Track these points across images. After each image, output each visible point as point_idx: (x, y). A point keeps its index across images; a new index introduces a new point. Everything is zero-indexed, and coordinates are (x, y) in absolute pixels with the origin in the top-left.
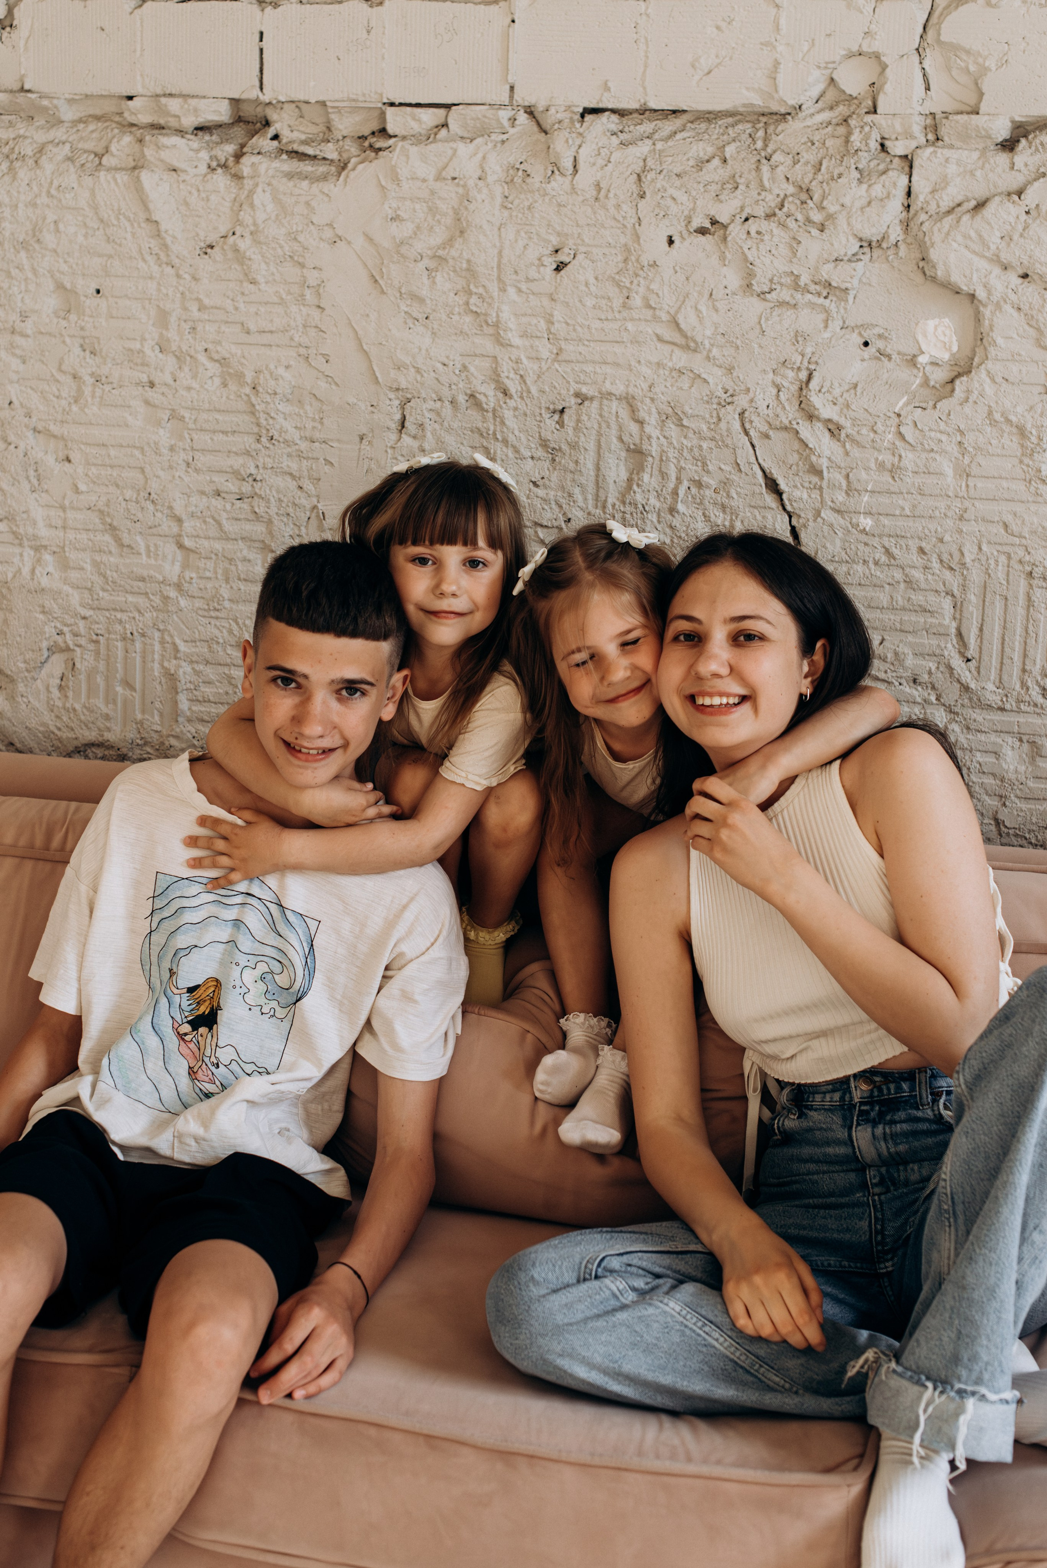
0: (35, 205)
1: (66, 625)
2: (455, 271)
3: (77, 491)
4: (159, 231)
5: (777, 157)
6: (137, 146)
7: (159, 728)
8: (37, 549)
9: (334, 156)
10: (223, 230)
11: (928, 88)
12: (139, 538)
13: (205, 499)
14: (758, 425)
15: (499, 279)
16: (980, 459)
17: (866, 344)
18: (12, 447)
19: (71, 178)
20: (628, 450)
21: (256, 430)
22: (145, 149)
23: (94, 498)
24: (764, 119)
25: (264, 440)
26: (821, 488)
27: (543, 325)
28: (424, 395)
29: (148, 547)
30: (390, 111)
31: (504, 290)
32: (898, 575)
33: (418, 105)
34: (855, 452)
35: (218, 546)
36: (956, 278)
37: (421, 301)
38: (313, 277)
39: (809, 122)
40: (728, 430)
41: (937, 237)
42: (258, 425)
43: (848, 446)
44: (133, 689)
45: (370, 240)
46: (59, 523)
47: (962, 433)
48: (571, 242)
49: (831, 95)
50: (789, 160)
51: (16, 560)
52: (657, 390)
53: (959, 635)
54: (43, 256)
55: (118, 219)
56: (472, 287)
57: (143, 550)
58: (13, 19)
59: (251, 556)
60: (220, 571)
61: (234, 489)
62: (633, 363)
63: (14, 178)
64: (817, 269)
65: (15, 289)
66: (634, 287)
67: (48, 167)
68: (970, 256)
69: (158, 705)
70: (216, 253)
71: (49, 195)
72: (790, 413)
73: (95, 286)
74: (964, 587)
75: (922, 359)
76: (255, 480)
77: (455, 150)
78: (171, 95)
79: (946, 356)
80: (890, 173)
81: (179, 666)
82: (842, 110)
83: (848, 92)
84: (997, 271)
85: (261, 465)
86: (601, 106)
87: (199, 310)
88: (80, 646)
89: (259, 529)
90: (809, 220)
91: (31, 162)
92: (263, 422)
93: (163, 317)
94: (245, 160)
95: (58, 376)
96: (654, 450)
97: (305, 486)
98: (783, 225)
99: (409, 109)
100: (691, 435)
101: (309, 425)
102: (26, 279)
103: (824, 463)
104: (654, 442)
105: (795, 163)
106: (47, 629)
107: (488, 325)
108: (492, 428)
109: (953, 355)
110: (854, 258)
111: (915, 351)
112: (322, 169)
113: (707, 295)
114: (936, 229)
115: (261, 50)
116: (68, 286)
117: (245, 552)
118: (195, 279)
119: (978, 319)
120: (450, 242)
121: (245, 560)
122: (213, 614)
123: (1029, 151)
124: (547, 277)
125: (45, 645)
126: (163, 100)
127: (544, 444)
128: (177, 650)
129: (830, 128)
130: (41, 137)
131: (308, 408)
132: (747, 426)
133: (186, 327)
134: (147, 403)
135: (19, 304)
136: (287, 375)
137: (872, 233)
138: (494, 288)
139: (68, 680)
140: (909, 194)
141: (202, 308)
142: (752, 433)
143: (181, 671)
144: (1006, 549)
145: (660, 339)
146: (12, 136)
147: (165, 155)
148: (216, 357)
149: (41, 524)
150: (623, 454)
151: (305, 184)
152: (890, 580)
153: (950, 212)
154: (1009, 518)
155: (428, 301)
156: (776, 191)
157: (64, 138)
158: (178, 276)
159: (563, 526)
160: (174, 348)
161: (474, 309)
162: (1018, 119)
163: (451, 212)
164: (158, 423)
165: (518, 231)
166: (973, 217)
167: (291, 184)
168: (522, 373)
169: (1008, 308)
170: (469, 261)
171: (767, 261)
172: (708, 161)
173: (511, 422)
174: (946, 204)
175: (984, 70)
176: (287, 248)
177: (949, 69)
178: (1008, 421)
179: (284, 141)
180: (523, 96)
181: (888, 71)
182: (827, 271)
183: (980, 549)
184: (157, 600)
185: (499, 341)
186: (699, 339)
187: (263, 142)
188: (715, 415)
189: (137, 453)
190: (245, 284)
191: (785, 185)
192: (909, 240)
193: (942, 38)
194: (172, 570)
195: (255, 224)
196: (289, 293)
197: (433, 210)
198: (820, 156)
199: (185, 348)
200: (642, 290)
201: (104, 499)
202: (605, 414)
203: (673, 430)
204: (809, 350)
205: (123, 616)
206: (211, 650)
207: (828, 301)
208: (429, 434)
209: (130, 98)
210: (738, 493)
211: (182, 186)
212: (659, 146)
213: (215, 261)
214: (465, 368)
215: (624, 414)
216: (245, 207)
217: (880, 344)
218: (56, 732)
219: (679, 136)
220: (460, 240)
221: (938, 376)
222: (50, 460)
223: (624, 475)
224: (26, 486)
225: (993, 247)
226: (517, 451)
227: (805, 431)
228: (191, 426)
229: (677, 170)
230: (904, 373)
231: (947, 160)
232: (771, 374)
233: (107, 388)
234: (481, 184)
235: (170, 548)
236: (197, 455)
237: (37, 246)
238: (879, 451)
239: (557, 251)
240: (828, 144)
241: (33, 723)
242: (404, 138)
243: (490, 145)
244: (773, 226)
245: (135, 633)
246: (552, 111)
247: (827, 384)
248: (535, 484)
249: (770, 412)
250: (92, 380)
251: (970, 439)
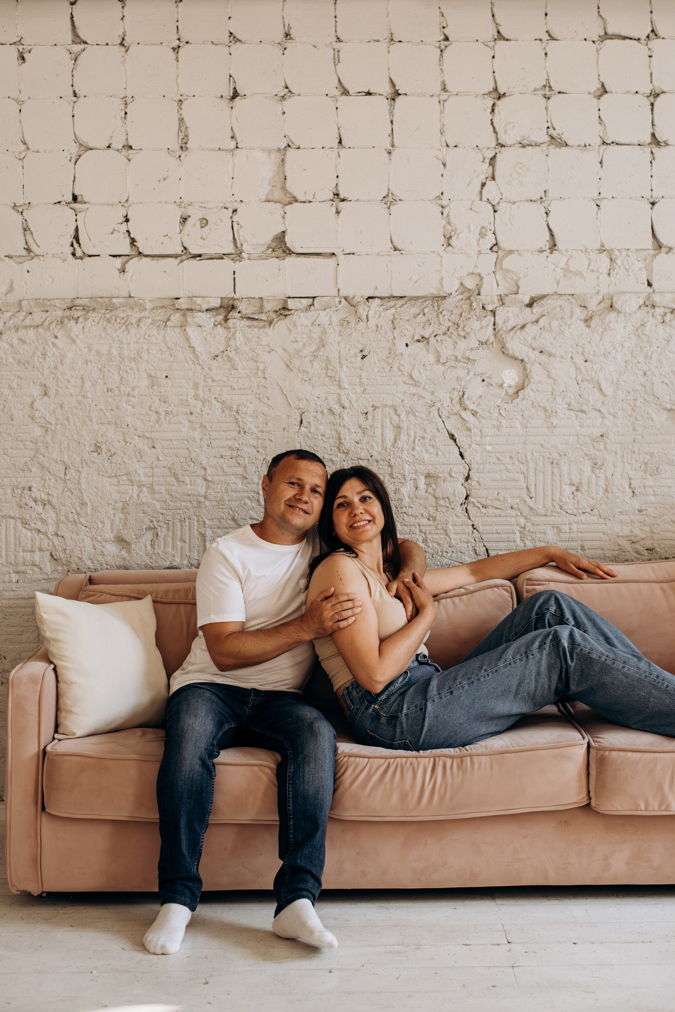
0: (138, 343)
1: (154, 517)
2: (321, 360)
3: (158, 459)
4: (194, 351)
5: (444, 313)
6: (182, 317)
7: (197, 558)
8: (139, 487)
9: (265, 318)
10: (222, 349)
11: (498, 285)
12: (187, 478)
13: (216, 459)
14: (445, 413)
15: (340, 363)
16: (530, 420)
17: (483, 380)
18: (128, 444)
19: (154, 331)
20: (394, 427)
21: (238, 429)
22: (188, 319)
23: (166, 463)
24: (436, 299)
25: (242, 433)
26: (471, 436)
27: (357, 380)
28: (310, 410)
29: (191, 481)
30: (289, 300)
31: (342, 367)
32: (503, 467)
33: (300, 298)
34: (483, 421)
35: (222, 478)
36: (517, 354)
37: (307, 373)
38: (261, 366)
39: (455, 299)
40: (434, 416)
41: (508, 339)
42: (239, 427)
43: (480, 419)
44: (185, 542)
45: (284, 350)
46: (150, 474)
47: (523, 411)
48: (368, 347)
49: (461, 289)
50: (449, 314)
51: (130, 492)
52: (405, 402)
53: (528, 488)
54: (142, 363)
55: (176, 347)
56: (328, 366)
57: (188, 482)
58: (125, 268)
59: (237, 481)
60: (223, 489)
61: (229, 454)
62: (395, 392)
63: (129, 332)
64: (464, 353)
65: (129, 378)
66: (394, 363)
67: (143, 327)
68: (521, 345)
69: (197, 548)
70: (219, 358)
71: (144, 338)
72: (457, 407)
73: (165, 375)
74: (528, 470)
75: (505, 385)
76: (238, 450)
77: (319, 314)
78: (196, 297)
79: (514, 384)
80: (488, 317)
81: (206, 531)
82: (466, 294)
83: (469, 288)
84: (531, 350)
85: (240, 443)
86: (374, 295)
87: (212, 382)
88: (160, 526)
89: (240, 470)
90: (459, 335)
91: (136, 325)
92: (241, 425)
93: (196, 386)
94: (229, 321)
95: (149, 412)
96: (405, 426)
97: (260, 451)
98: (451, 337)
99: (297, 299)
100: (419, 419)
101: (261, 425)
102: (134, 374)
103: (472, 426)
104: (404, 422)
105: (452, 314)
106: (145, 520)
107: (335, 380)
108: (339, 421)
109: (516, 383)
110: (477, 349)
111: (501, 382)
112: (262, 324)
113: (422, 365)
114: (507, 336)
115: (234, 278)
116: (153, 375)
117: (234, 480)
118: (210, 369)
119: (525, 369)
120: (319, 349)
121: (234, 483)
122: (221, 507)
123: (538, 307)
124: (359, 362)
125: (144, 527)
126: (195, 299)
127: (360, 427)
128: (204, 523)
129: (463, 301)
130: (139, 316)
131: (260, 418)
132: (441, 414)
133: (207, 389)
134: (190, 421)
135: (132, 384)
136: (251, 406)
137: (483, 339)
138: (337, 366)
139: (155, 541)
140: (494, 325)
141: (213, 381)
142: (443, 417)
143: (207, 533)
144: (543, 454)
145: (405, 383)
146: (126, 315)
147: (196, 320)
148: (220, 400)
149: (142, 475)
150: (392, 429)
151: (256, 329)
152: (499, 470)
153: (512, 329)
154: (543, 442)
155: (310, 373)
156: (446, 325)
157: (148, 315)
158: (202, 368)
159: (370, 458)
160: (201, 398)
161: (329, 375)
162: (533, 296)
163: (318, 338)
164: (195, 429)
165: (346, 344)
166: (521, 331)
167: (251, 330)
168: (350, 399)
169: (536, 364)
170: (327, 357)
171: (445, 351)
172: (418, 315)
173: (346, 419)
174: (509, 327)
175: (519, 279)
176: (250, 355)
177: (505, 279)
178: (540, 406)
179: (243, 314)
180: (343, 293)
181: (484, 280)
182: (468, 354)
183: (533, 454)
184: (195, 504)
185: (340, 386)
186: (421, 381)
187: (234, 314)
188: (428, 410)
189: (186, 442)
190: (232, 370)
191: (448, 322)
192: (497, 341)
193: (504, 267)
194: (202, 490)
195: (236, 345)
196: (251, 373)
197: (310, 337)
198: (461, 311)
199: (206, 397)
200: (397, 364)
201: (171, 463)
202: (384, 413)
203: (411, 417)
204: (463, 384)
205: (181, 512)
206: (220, 522)
207: (468, 365)
208: (312, 426)
209: (177, 299)
210: (439, 441)
211: (203, 332)
212: (398, 310)
213: (219, 362)
214: (326, 398)
215: (392, 412)
216: (231, 339)
217: (489, 380)
218: (150, 564)
219: (405, 306)
220: (323, 348)
221: (511, 391)
222: (146, 448)
223: (393, 437)
224: (135, 459)
225: (529, 342)
226: (349, 430)
227: (464, 414)
228: (210, 429)
229: (407, 318)
230: (498, 391)
231: (508, 311)
232: (449, 394)
233: (171, 416)
234: (330, 326)
235: (200, 481)
236: (212, 441)
237: (139, 359)
238: (492, 420)
239: (361, 351)
240: (463, 307)
241: (139, 562)
242: (296, 310)
243: (332, 312)
244: (447, 337)
245: (186, 518)
246: (356, 298)
247: (470, 396)
248: (357, 443)
249: (449, 408)
250: (164, 413)
251: (526, 413)
